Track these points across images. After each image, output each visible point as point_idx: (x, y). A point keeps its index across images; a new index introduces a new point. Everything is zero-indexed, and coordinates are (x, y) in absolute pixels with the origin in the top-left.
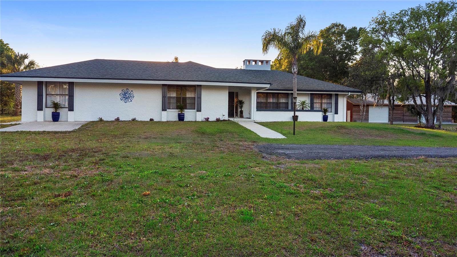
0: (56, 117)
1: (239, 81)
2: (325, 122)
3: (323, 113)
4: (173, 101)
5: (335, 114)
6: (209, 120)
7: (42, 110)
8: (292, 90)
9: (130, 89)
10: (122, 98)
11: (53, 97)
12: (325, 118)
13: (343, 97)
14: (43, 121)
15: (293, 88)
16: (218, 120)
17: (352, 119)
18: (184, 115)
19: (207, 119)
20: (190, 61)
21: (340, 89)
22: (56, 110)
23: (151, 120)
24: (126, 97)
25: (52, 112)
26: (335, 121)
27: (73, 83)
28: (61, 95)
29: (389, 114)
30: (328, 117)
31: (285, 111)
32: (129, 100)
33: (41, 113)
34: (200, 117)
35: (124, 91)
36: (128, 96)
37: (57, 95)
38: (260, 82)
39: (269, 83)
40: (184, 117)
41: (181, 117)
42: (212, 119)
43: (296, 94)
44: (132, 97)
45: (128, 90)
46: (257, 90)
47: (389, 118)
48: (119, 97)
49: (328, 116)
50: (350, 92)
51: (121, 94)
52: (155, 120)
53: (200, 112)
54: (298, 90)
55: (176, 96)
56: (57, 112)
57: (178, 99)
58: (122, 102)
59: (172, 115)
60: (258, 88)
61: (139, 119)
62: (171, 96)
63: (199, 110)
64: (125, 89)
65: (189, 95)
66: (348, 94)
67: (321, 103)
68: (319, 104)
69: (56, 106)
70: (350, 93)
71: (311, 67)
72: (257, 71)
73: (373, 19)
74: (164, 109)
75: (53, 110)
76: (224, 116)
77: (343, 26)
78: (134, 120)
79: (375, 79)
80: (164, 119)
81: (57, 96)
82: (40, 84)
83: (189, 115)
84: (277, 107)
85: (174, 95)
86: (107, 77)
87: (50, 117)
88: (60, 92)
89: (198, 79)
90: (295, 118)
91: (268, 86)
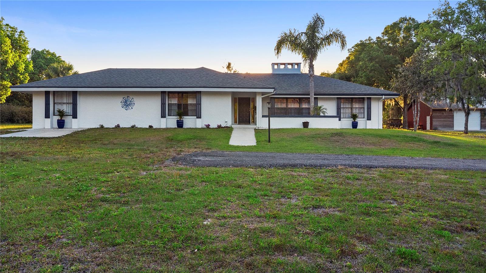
0: (61, 124)
1: (240, 86)
2: (355, 130)
3: (352, 119)
4: (175, 108)
5: (367, 120)
6: (210, 127)
7: (49, 118)
8: (309, 95)
9: (131, 97)
10: (123, 106)
11: (60, 105)
12: (355, 125)
13: (378, 101)
14: (50, 128)
15: (309, 92)
16: (219, 127)
17: (432, 126)
18: (183, 122)
19: (208, 126)
20: (203, 67)
21: (372, 92)
22: (61, 118)
23: (151, 127)
24: (127, 105)
25: (58, 120)
26: (367, 128)
27: (77, 92)
28: (68, 103)
29: (481, 120)
30: (357, 124)
31: (295, 117)
32: (130, 108)
33: (48, 121)
34: (199, 124)
35: (125, 99)
36: (129, 103)
37: (64, 103)
38: (263, 87)
39: (272, 87)
40: (183, 124)
41: (180, 124)
42: (213, 125)
43: (313, 98)
44: (133, 104)
45: (129, 98)
46: (262, 95)
47: (481, 124)
48: (120, 105)
49: (357, 122)
51: (122, 102)
52: (154, 127)
53: (200, 119)
54: (315, 95)
55: (177, 103)
56: (63, 119)
57: (179, 106)
58: (123, 110)
59: (171, 122)
60: (263, 94)
61: (139, 125)
62: (173, 103)
63: (199, 117)
64: (126, 97)
65: (191, 101)
66: (382, 98)
67: (352, 108)
68: (350, 109)
69: (61, 114)
70: (383, 96)
71: (370, 68)
72: (285, 75)
73: (434, 11)
74: (163, 116)
75: (58, 118)
76: (226, 123)
77: (413, 20)
78: (133, 127)
79: (429, 79)
80: (163, 126)
81: (64, 105)
82: (47, 93)
83: (189, 122)
84: (286, 113)
85: (175, 101)
86: (106, 85)
87: (55, 125)
88: (66, 101)
89: (197, 85)
90: (306, 125)
91: (272, 90)
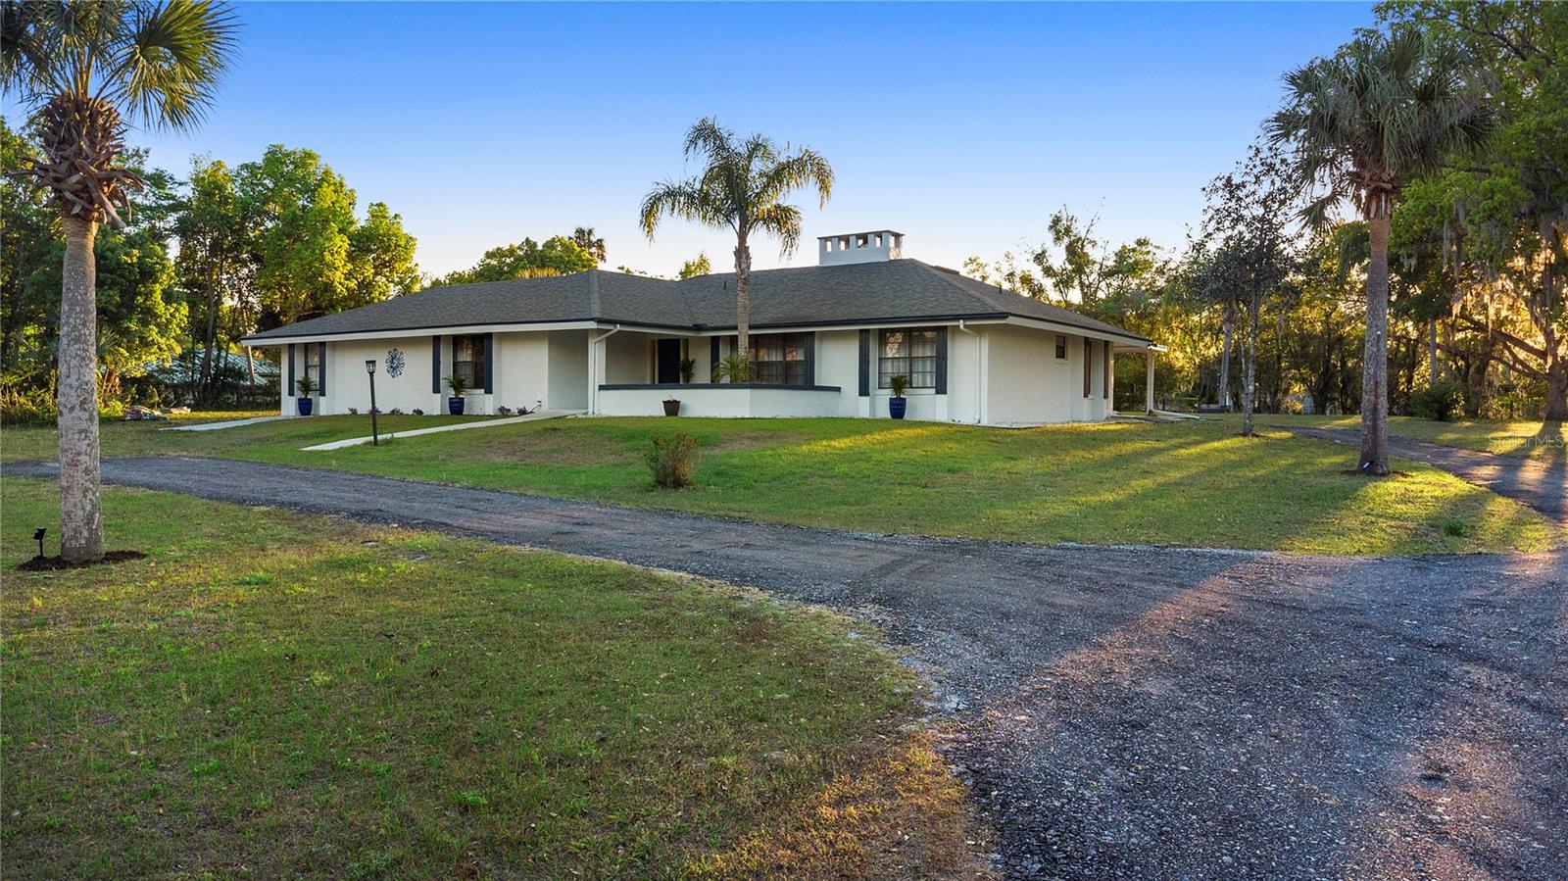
0: (305, 408)
3: (890, 391)
5: (938, 393)
7: (294, 396)
8: (735, 328)
12: (898, 409)
18: (461, 402)
19: (503, 411)
23: (419, 412)
25: (299, 399)
27: (325, 343)
30: (906, 405)
34: (491, 406)
40: (462, 407)
41: (455, 407)
46: (598, 336)
48: (385, 367)
49: (904, 399)
50: (964, 319)
53: (490, 395)
56: (308, 397)
58: (389, 377)
63: (489, 390)
64: (392, 349)
67: (910, 359)
68: (906, 363)
69: (304, 387)
70: (962, 321)
74: (436, 390)
76: (539, 404)
80: (437, 412)
82: (292, 348)
